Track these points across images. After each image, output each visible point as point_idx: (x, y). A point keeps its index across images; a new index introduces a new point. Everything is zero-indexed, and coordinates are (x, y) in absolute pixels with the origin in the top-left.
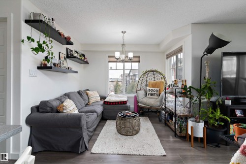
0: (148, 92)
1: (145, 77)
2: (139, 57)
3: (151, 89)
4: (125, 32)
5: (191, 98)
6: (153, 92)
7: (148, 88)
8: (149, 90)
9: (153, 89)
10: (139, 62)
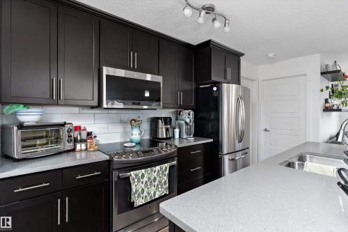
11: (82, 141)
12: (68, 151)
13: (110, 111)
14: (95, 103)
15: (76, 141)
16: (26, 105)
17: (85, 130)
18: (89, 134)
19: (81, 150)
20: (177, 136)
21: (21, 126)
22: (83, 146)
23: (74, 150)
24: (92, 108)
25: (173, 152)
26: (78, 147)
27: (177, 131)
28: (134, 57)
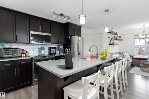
4: (145, 25)
11: (24, 54)
12: (19, 56)
13: (34, 45)
14: (28, 42)
15: (22, 54)
16: (6, 43)
17: (25, 50)
18: (26, 52)
19: (24, 56)
20: (58, 53)
21: (5, 48)
22: (24, 55)
23: (21, 56)
24: (28, 44)
25: (54, 57)
26: (23, 55)
27: (58, 51)
28: (41, 28)
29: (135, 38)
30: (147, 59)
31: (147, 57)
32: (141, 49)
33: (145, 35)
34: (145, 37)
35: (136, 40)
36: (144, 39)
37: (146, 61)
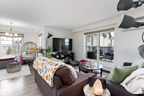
0: (28, 52)
1: (27, 45)
2: (23, 35)
3: (30, 51)
4: (12, 23)
5: (43, 53)
6: (31, 52)
7: (28, 50)
8: (29, 52)
9: (31, 51)
10: (23, 37)
29: (1, 36)
30: (14, 58)
31: (14, 57)
32: (10, 48)
33: (12, 34)
34: (12, 36)
35: (2, 37)
36: (11, 37)
37: (13, 60)
